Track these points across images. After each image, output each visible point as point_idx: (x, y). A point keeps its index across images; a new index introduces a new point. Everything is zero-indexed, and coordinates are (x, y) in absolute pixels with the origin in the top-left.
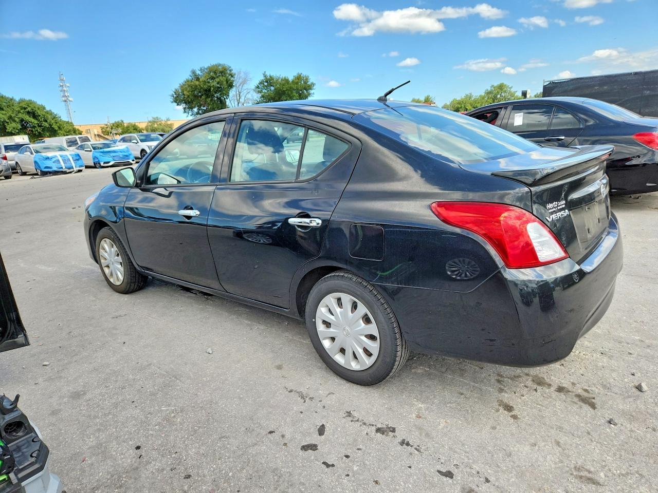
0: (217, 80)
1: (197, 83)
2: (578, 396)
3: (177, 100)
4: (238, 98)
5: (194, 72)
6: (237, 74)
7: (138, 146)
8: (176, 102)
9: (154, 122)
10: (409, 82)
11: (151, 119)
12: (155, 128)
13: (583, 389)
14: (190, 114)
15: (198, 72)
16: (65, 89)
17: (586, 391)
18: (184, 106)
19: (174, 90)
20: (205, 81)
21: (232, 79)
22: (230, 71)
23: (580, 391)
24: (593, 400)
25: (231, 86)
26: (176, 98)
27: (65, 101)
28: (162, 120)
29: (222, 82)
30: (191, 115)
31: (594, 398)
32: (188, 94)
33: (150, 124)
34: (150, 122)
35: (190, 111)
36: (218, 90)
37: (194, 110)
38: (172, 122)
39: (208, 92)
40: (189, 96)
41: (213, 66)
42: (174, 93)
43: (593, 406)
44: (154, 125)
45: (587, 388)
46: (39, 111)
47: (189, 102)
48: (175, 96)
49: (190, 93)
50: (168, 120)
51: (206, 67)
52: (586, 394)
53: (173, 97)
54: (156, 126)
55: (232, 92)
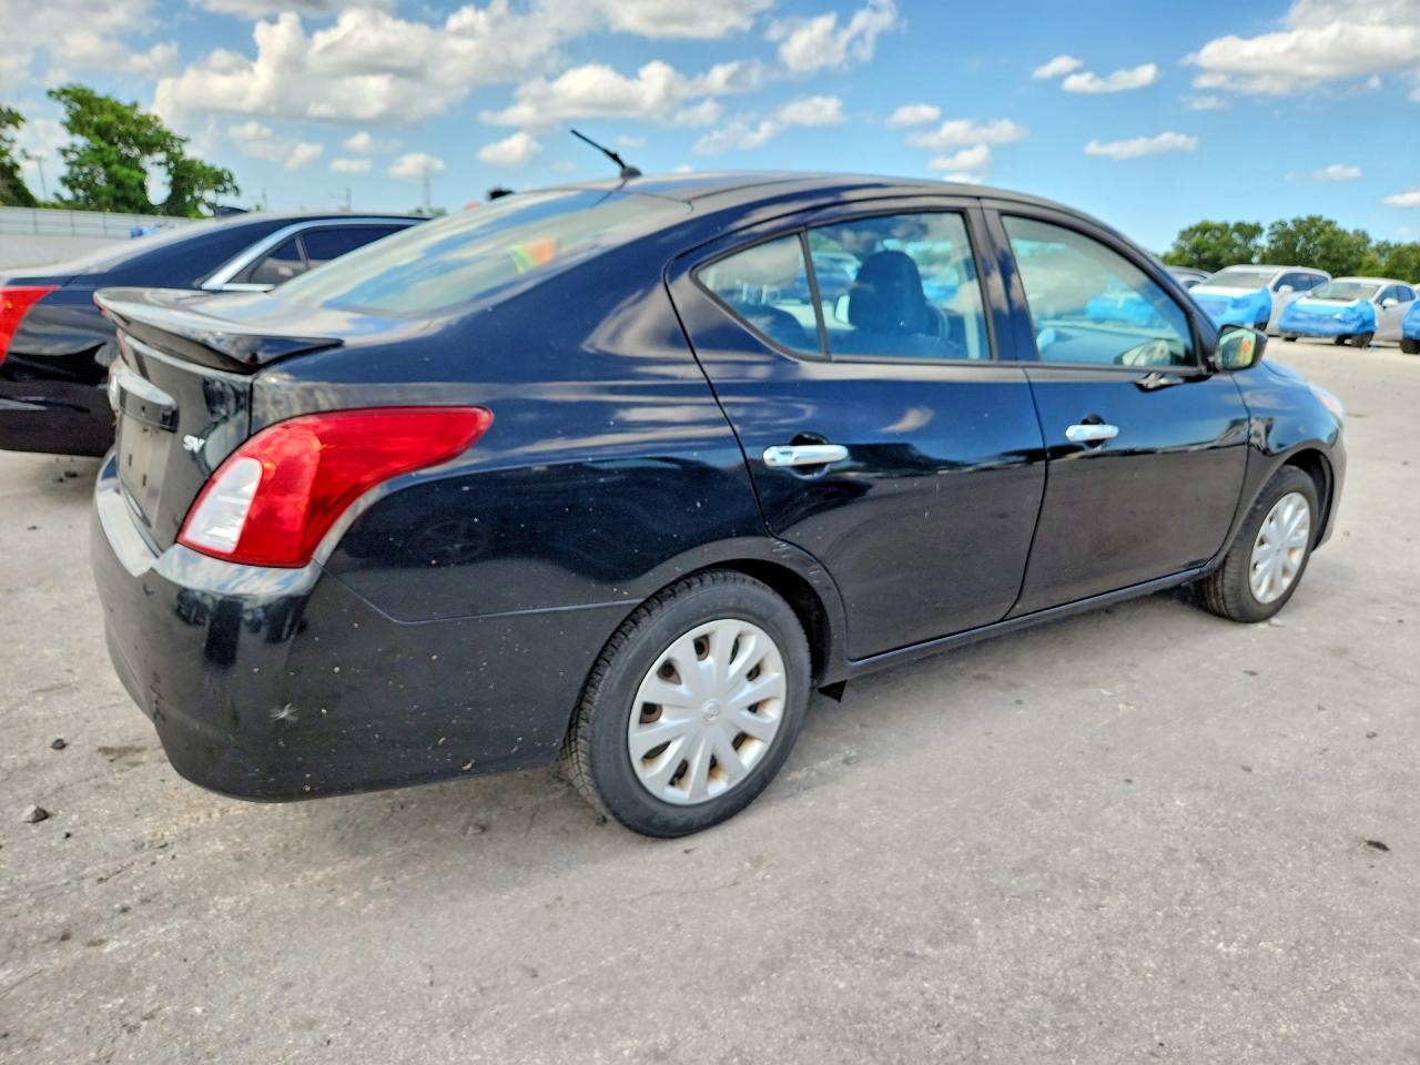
2: (140, 750)
10: (574, 132)
13: (142, 763)
17: (136, 764)
23: (144, 757)
24: (111, 757)
31: (112, 761)
43: (106, 751)
45: (136, 769)
52: (130, 758)
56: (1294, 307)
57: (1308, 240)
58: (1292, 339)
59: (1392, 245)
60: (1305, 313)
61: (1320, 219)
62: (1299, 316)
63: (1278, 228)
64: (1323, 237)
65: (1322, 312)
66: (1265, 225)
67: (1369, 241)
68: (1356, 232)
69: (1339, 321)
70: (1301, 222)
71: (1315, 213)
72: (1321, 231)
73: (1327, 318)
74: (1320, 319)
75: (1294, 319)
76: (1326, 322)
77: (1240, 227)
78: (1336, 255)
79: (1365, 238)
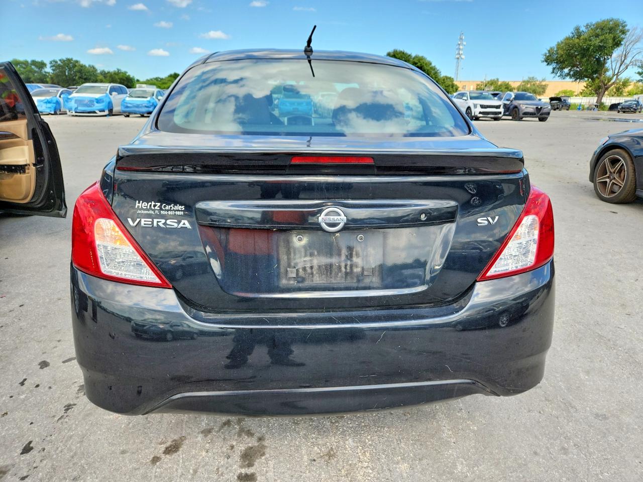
0: (601, 38)
1: (577, 41)
3: (548, 60)
4: (623, 59)
5: (577, 29)
6: (630, 31)
7: (467, 103)
8: (546, 61)
9: (528, 82)
11: (526, 79)
12: (527, 88)
14: (558, 74)
15: (583, 29)
16: (461, 47)
18: (555, 66)
19: (549, 49)
20: (586, 39)
21: (623, 36)
22: (624, 27)
25: (617, 43)
26: (548, 57)
27: (458, 58)
28: (537, 81)
29: (607, 39)
30: (559, 76)
32: (562, 53)
33: (523, 84)
34: (524, 82)
35: (559, 72)
36: (601, 49)
37: (564, 70)
38: (547, 83)
39: (585, 52)
40: (562, 56)
41: (604, 21)
42: (547, 52)
44: (528, 84)
46: (425, 66)
47: (561, 63)
48: (548, 55)
49: (565, 51)
50: (544, 80)
51: (594, 23)
53: (545, 55)
54: (529, 86)
55: (617, 53)
56: (125, 101)
57: (70, 69)
58: (128, 116)
59: (106, 72)
60: (131, 104)
61: (72, 59)
62: (129, 105)
63: (54, 63)
64: (76, 68)
65: (139, 103)
66: (47, 61)
67: (96, 70)
68: (89, 66)
69: (146, 107)
70: (64, 61)
71: (70, 57)
72: (75, 66)
73: (141, 106)
74: (138, 106)
75: (127, 107)
76: (141, 107)
77: (34, 63)
78: (85, 76)
79: (95, 69)
